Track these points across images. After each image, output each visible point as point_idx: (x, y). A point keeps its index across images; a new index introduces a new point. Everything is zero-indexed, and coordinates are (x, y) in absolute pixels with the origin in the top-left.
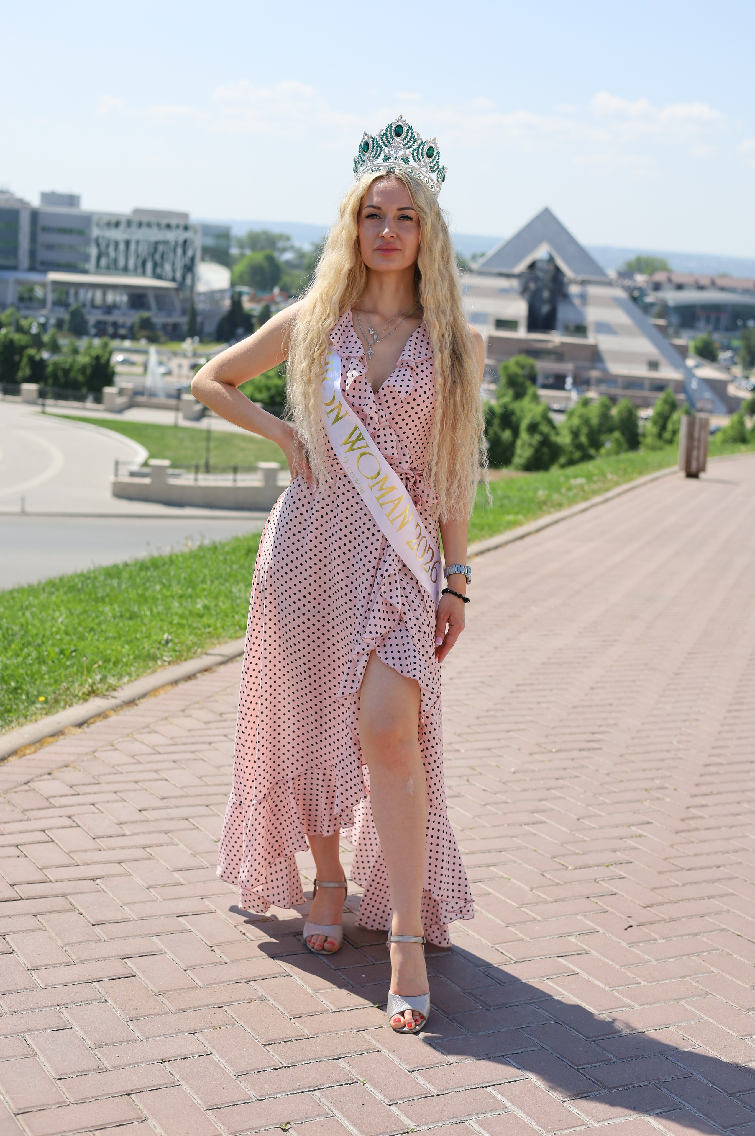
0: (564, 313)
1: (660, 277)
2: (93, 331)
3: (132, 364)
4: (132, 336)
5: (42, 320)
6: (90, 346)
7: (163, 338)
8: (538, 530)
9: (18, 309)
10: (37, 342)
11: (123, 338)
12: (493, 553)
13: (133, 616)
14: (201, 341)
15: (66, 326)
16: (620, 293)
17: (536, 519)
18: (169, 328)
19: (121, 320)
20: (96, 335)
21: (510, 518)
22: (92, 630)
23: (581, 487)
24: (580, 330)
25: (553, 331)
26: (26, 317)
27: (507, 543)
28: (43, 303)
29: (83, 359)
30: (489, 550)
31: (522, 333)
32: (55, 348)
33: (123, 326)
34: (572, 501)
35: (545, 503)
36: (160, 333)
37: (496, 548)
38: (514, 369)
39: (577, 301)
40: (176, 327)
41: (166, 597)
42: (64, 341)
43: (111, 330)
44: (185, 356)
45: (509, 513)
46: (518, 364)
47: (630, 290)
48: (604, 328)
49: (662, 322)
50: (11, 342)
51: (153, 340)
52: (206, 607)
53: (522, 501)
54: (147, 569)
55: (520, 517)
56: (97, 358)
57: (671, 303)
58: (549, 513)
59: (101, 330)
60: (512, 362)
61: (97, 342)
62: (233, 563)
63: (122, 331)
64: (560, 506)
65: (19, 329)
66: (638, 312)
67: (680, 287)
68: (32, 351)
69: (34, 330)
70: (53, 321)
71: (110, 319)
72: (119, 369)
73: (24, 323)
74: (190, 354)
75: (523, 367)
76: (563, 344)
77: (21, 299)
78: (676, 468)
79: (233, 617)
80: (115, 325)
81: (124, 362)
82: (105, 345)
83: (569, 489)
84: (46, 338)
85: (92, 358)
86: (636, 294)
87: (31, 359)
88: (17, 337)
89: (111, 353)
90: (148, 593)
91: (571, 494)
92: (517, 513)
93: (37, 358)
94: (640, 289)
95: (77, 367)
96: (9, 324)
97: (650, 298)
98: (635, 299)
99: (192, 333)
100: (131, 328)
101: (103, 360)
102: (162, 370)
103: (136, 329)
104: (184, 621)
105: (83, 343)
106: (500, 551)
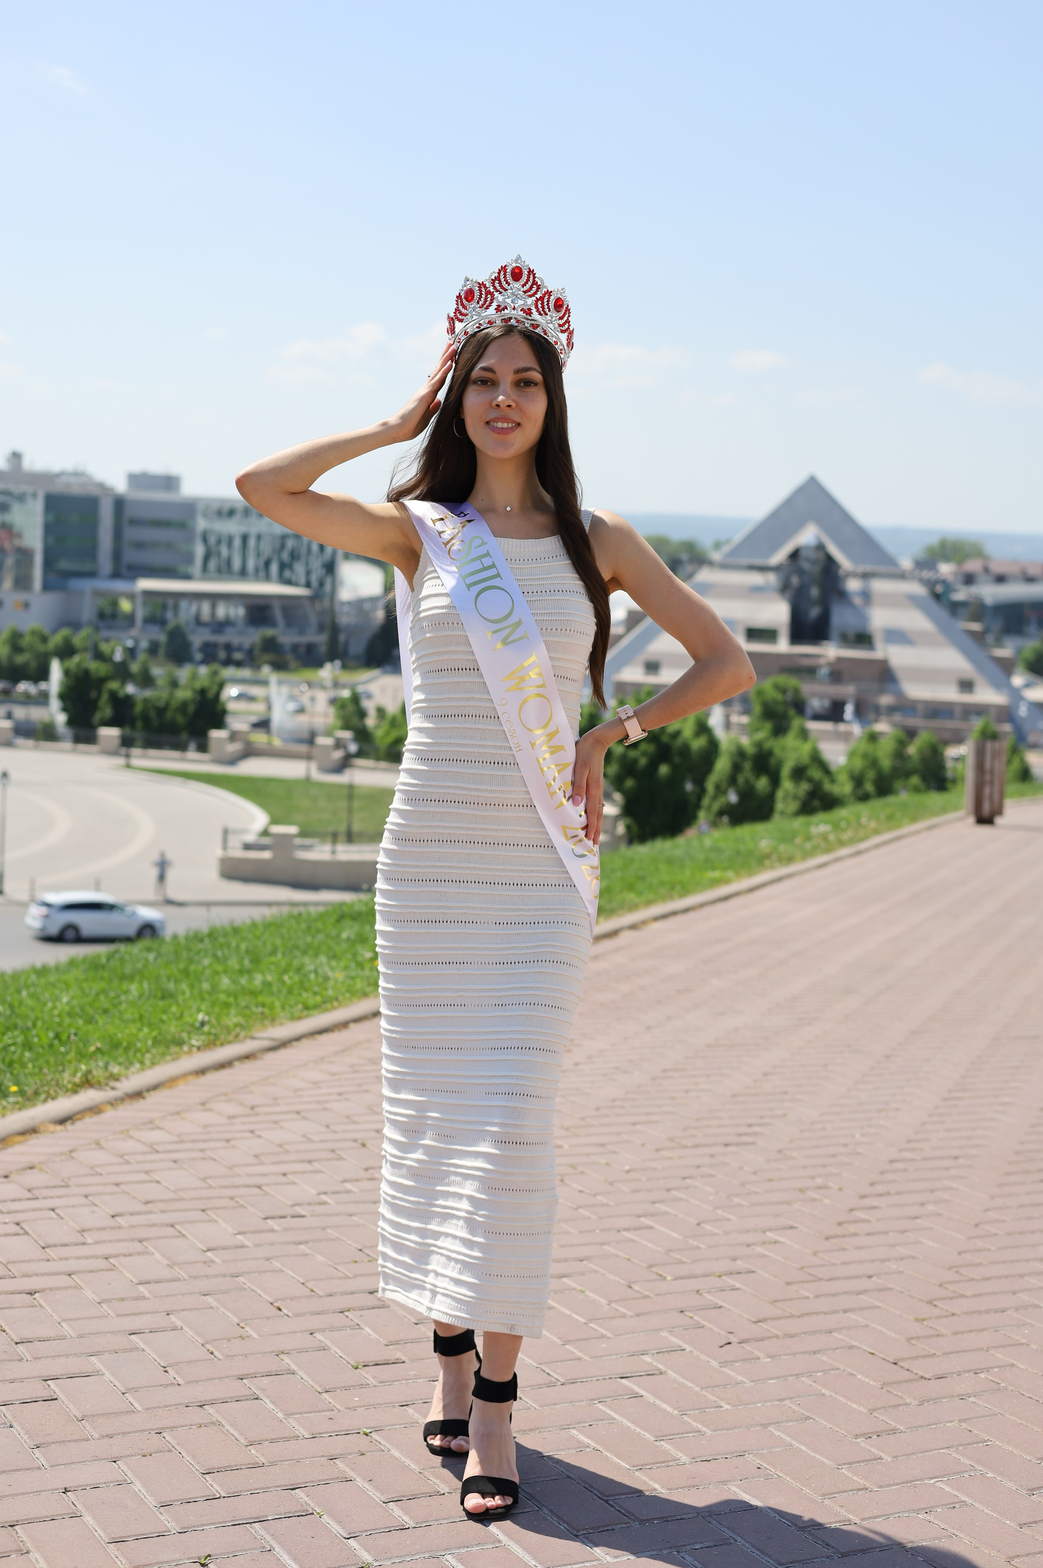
0: (840, 618)
1: (973, 566)
2: (199, 656)
3: (252, 699)
4: (251, 660)
5: (130, 643)
6: (194, 676)
7: (293, 664)
8: (751, 890)
9: (97, 629)
10: (122, 672)
11: (239, 664)
12: (680, 918)
13: (166, 995)
14: (344, 667)
15: (162, 651)
16: (917, 589)
17: (751, 874)
18: (302, 650)
19: (236, 641)
20: (204, 662)
21: (716, 874)
22: (106, 1011)
23: (824, 837)
24: (863, 639)
25: (825, 642)
26: (107, 640)
27: (702, 905)
28: (130, 619)
29: (184, 694)
30: (674, 913)
31: (783, 646)
32: (146, 680)
33: (239, 649)
34: (807, 855)
35: (767, 856)
36: (290, 657)
37: (686, 911)
38: (771, 694)
39: (857, 601)
40: (310, 648)
41: (216, 973)
42: (158, 671)
43: (222, 655)
44: (323, 687)
45: (713, 869)
46: (777, 687)
47: (931, 585)
48: (897, 636)
49: (976, 627)
50: (86, 673)
51: (279, 666)
52: (267, 985)
53: (738, 853)
54: (201, 940)
55: (730, 874)
56: (203, 692)
57: (989, 600)
58: (772, 867)
59: (210, 654)
60: (767, 685)
61: (203, 671)
62: (318, 931)
63: (238, 656)
64: (790, 860)
65: (99, 656)
66: (943, 613)
67: (1001, 579)
68: (114, 685)
69: (118, 656)
70: (144, 644)
71: (221, 639)
72: (232, 706)
73: (105, 647)
74: (328, 683)
75: (784, 691)
76: (840, 660)
77: (101, 616)
78: (961, 813)
79: (300, 995)
80: (228, 647)
81: (241, 697)
82: (215, 673)
83: (808, 838)
84: (135, 667)
85: (195, 691)
86: (939, 589)
87: (113, 695)
88: (95, 667)
89: (221, 686)
90: (193, 968)
91: (808, 846)
92: (725, 869)
93: (121, 694)
94: (944, 582)
95: (174, 704)
96: (85, 649)
97: (961, 595)
98: (937, 597)
99: (332, 656)
100: (250, 652)
101: (211, 695)
102: (292, 706)
103: (256, 652)
104: (232, 1000)
105: (184, 673)
106: (691, 915)
